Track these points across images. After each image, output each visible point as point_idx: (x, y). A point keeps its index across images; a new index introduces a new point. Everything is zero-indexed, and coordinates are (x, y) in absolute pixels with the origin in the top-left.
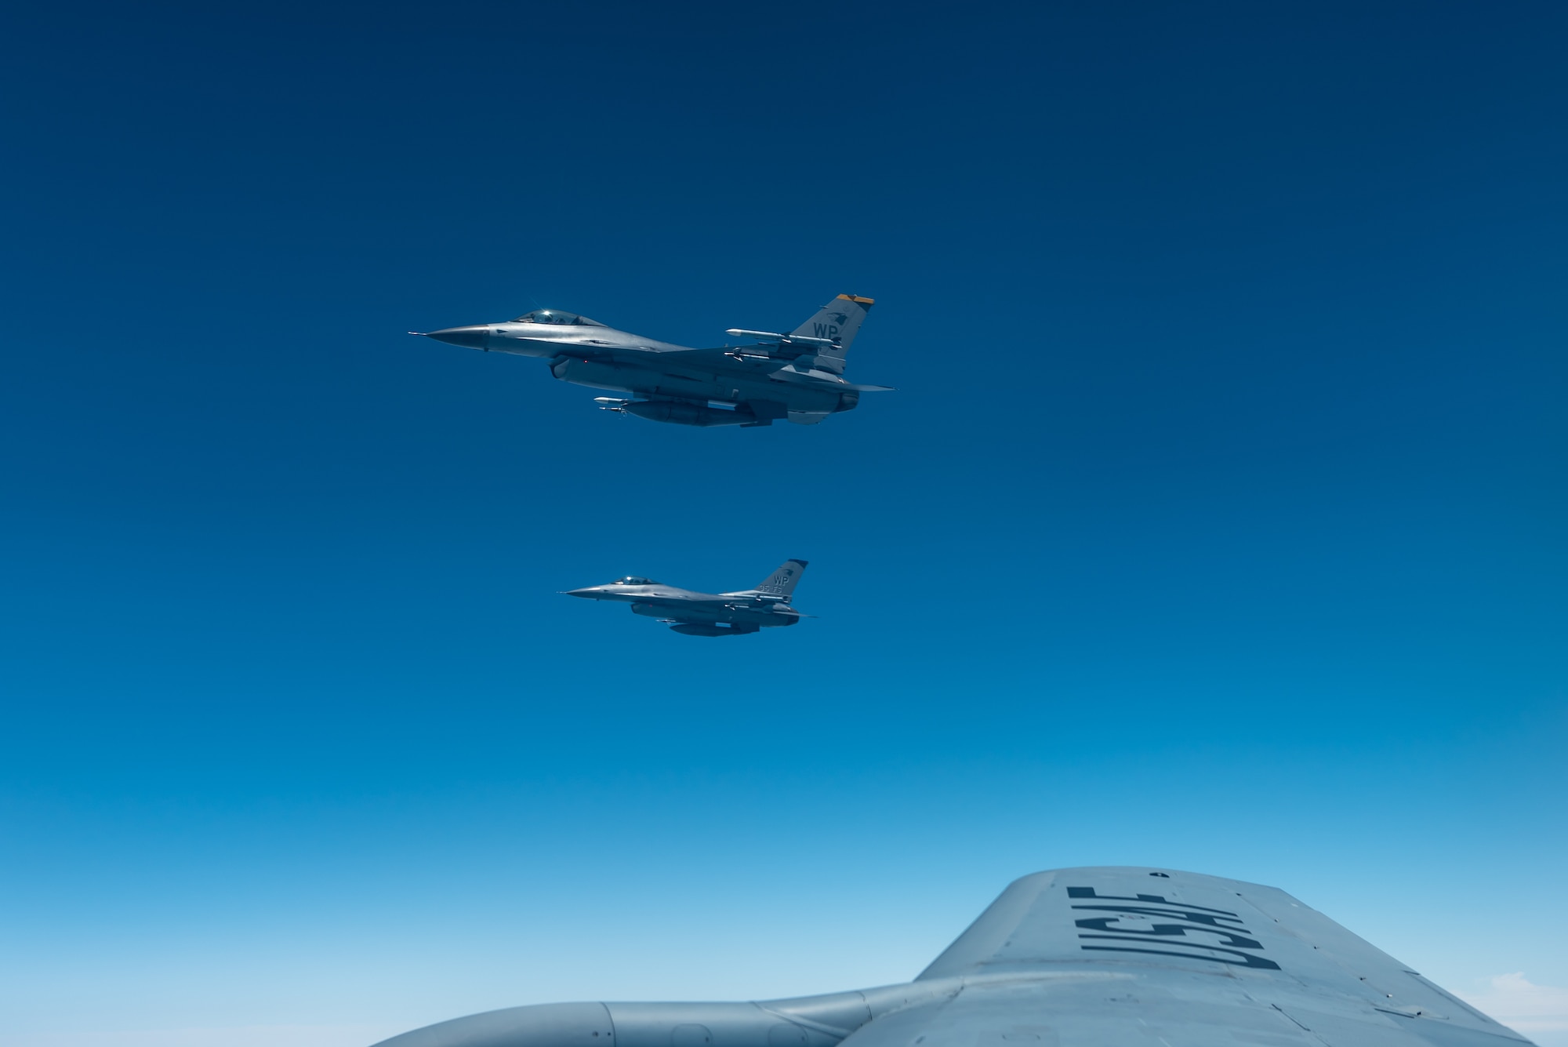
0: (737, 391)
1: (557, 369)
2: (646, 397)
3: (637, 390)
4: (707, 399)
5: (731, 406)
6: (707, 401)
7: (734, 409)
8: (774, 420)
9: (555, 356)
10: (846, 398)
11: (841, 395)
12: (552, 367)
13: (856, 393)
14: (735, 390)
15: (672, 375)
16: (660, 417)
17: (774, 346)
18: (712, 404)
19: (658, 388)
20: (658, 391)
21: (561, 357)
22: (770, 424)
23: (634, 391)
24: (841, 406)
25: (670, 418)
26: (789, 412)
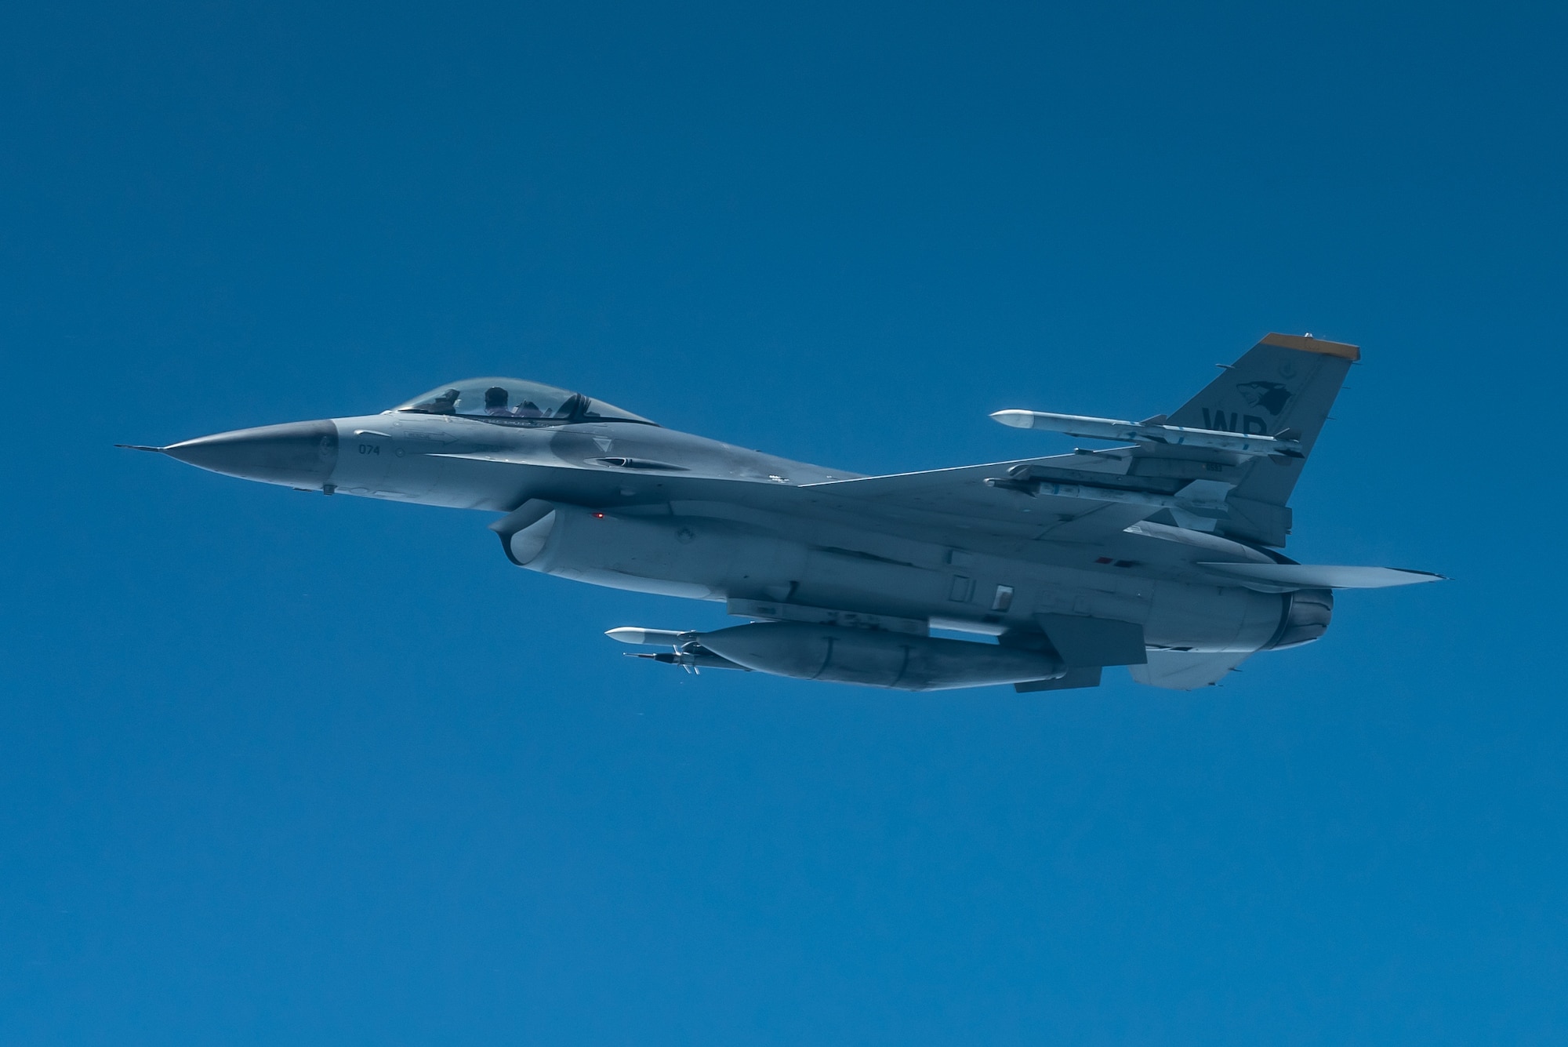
0: (1008, 590)
1: (518, 540)
2: (763, 611)
3: (736, 591)
4: (924, 616)
5: (991, 633)
6: (926, 620)
7: (996, 642)
8: (1104, 668)
9: (514, 506)
10: (1300, 609)
11: (1286, 598)
12: (506, 537)
13: (1324, 593)
14: (1002, 589)
15: (831, 550)
16: (801, 663)
17: (1119, 458)
18: (939, 627)
19: (794, 584)
20: (796, 594)
21: (534, 503)
22: (1095, 682)
23: (731, 596)
24: (1286, 630)
25: (828, 665)
26: (1148, 649)
